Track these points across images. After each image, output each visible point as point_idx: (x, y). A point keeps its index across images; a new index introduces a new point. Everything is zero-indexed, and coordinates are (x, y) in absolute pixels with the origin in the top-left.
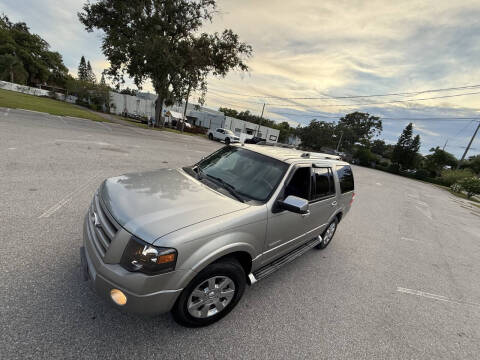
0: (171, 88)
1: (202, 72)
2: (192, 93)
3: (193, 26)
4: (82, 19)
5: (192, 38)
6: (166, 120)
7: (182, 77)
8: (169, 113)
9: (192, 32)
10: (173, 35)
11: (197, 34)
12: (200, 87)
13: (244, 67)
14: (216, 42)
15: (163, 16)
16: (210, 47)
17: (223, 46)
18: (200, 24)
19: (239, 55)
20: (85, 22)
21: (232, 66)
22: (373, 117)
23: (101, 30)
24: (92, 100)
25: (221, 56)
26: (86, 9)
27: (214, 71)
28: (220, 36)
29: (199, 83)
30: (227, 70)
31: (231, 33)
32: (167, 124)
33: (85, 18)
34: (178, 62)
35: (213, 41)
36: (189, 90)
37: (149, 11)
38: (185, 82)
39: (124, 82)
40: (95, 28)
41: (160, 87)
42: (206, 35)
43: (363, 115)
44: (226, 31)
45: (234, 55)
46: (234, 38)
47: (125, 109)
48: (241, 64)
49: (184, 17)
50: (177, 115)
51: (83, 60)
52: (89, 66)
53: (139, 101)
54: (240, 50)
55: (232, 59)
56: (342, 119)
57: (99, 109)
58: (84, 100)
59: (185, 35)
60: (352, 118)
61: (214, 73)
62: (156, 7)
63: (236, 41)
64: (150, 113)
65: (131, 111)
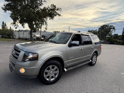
0: (35, 26)
1: (45, 19)
2: (42, 26)
3: (40, 5)
4: (3, 9)
5: (40, 9)
6: (34, 38)
7: (38, 22)
8: (35, 35)
9: (40, 7)
10: (34, 9)
11: (42, 7)
12: (45, 24)
13: (59, 15)
14: (49, 9)
15: (30, 3)
16: (47, 11)
17: (51, 10)
18: (43, 4)
19: (57, 11)
20: (4, 9)
21: (55, 15)
22: (111, 26)
23: (9, 11)
24: (7, 36)
25: (51, 13)
26: (4, 6)
27: (49, 18)
28: (50, 6)
29: (45, 23)
30: (54, 17)
31: (53, 5)
32: (35, 39)
33: (4, 8)
34: (36, 16)
35: (48, 9)
36: (41, 25)
37: (25, 3)
38: (39, 23)
39: (18, 26)
40: (7, 11)
41: (31, 26)
42: (45, 7)
43: (107, 26)
44: (52, 5)
45: (55, 12)
46: (55, 6)
47: (19, 36)
48: (58, 14)
49: (37, 2)
50: (38, 36)
51: (3, 23)
52: (5, 24)
53: (24, 33)
54: (57, 10)
55: (55, 13)
56: (99, 28)
57: (10, 38)
58: (4, 36)
59: (38, 8)
60: (103, 27)
61: (50, 19)
62: (27, 1)
63: (55, 7)
64: (28, 36)
65: (21, 37)
